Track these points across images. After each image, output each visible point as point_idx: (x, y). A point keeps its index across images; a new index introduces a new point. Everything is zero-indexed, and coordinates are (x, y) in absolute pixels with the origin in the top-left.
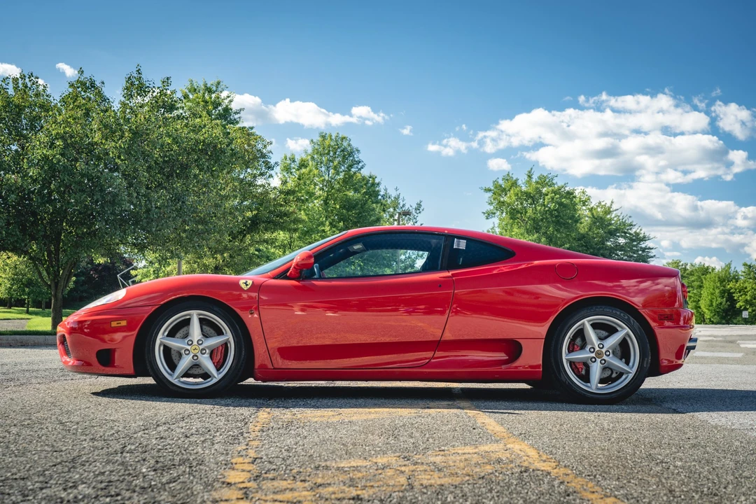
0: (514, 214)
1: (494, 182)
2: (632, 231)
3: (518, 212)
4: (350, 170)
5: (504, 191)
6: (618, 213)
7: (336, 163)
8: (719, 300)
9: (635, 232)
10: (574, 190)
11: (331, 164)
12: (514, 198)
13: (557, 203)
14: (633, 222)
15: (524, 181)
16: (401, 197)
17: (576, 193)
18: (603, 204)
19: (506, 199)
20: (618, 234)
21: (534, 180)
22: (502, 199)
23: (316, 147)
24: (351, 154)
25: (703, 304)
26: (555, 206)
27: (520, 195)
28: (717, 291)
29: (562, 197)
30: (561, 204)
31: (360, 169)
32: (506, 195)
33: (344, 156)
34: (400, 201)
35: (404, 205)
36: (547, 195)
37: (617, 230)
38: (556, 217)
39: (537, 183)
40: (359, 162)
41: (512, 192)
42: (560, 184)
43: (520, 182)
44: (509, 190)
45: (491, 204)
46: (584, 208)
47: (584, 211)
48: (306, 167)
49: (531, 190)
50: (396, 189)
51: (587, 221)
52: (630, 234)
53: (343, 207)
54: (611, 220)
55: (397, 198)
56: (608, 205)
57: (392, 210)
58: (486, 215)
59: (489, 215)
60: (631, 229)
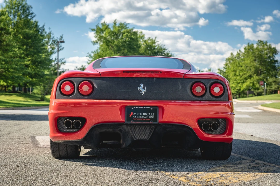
0: (107, 42)
1: (96, 26)
2: (165, 53)
3: (109, 42)
4: (27, 18)
5: (102, 31)
6: (159, 43)
7: (19, 13)
9: (167, 53)
10: (137, 31)
11: (16, 13)
12: (107, 35)
13: (129, 38)
14: (165, 48)
15: (112, 26)
16: (52, 32)
17: (138, 33)
18: (151, 38)
19: (103, 35)
20: (159, 54)
21: (117, 25)
22: (101, 35)
23: (8, 4)
24: (28, 9)
26: (128, 39)
27: (110, 33)
29: (132, 35)
30: (131, 38)
31: (33, 18)
32: (103, 33)
33: (24, 10)
34: (52, 35)
35: (53, 37)
36: (124, 33)
37: (158, 52)
38: (129, 45)
39: (119, 27)
40: (32, 14)
41: (106, 31)
42: (131, 28)
43: (110, 26)
44: (105, 31)
45: (96, 37)
46: (141, 40)
47: (141, 42)
48: (4, 15)
49: (116, 31)
50: (49, 29)
51: (143, 47)
52: (164, 54)
53: (24, 38)
54: (155, 46)
55: (50, 33)
56: (154, 39)
57: (47, 40)
58: (93, 43)
59: (95, 43)
60: (165, 51)
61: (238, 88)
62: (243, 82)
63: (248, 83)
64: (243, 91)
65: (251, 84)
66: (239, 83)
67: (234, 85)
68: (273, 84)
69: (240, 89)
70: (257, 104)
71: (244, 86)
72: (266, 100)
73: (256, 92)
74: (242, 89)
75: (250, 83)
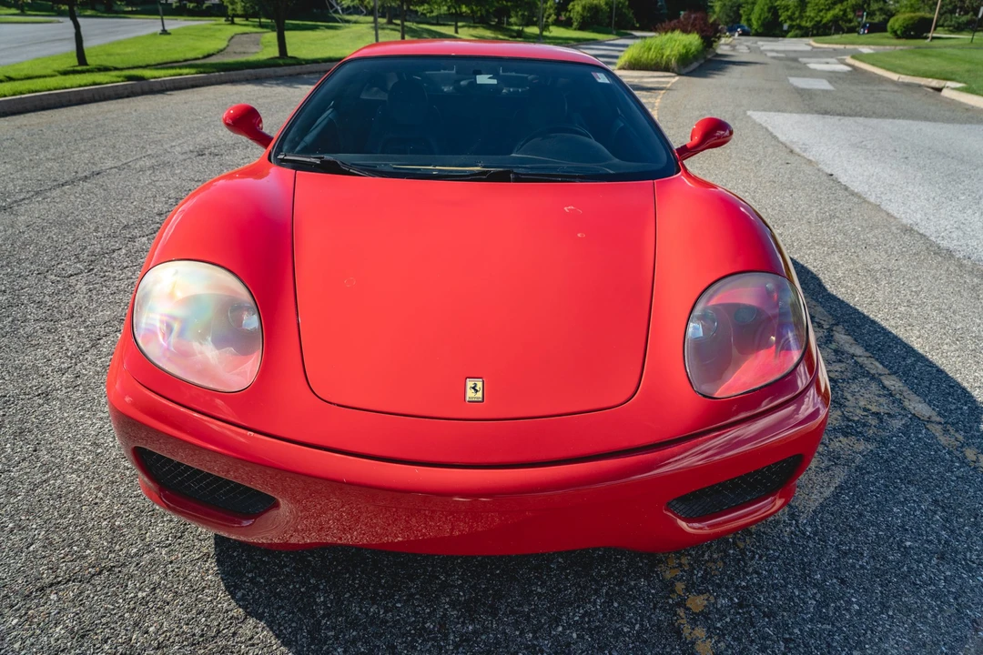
8: (766, 15)
25: (754, 18)
28: (766, 7)
61: (818, 19)
62: (829, 10)
63: (837, 10)
64: (825, 24)
65: (841, 13)
66: (821, 11)
67: (812, 15)
68: (878, 13)
69: (821, 21)
70: (844, 52)
71: (830, 15)
72: (861, 44)
73: (845, 26)
74: (825, 21)
75: (840, 10)
